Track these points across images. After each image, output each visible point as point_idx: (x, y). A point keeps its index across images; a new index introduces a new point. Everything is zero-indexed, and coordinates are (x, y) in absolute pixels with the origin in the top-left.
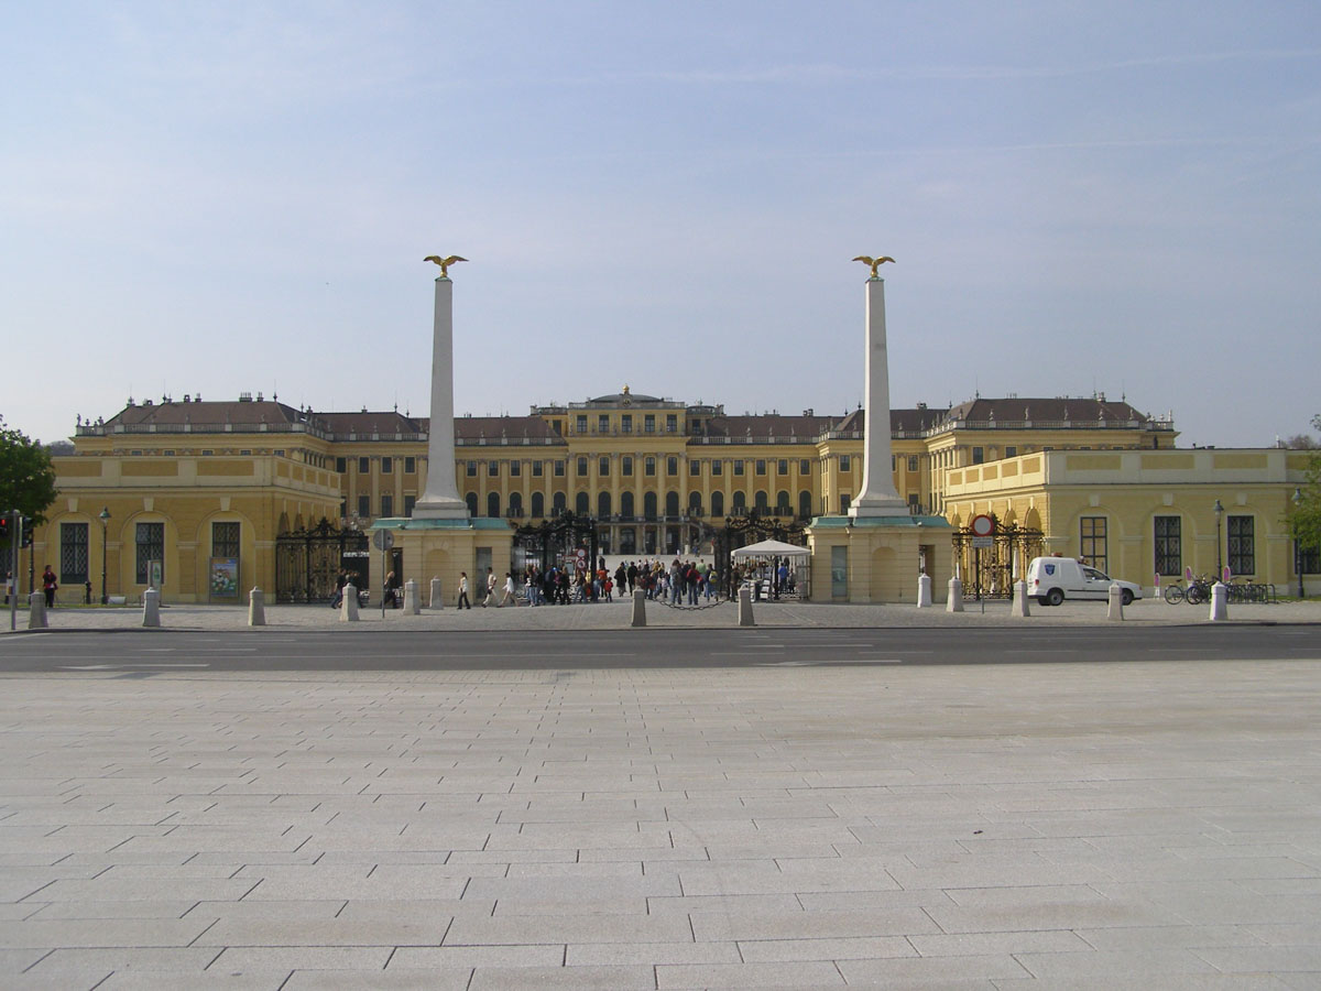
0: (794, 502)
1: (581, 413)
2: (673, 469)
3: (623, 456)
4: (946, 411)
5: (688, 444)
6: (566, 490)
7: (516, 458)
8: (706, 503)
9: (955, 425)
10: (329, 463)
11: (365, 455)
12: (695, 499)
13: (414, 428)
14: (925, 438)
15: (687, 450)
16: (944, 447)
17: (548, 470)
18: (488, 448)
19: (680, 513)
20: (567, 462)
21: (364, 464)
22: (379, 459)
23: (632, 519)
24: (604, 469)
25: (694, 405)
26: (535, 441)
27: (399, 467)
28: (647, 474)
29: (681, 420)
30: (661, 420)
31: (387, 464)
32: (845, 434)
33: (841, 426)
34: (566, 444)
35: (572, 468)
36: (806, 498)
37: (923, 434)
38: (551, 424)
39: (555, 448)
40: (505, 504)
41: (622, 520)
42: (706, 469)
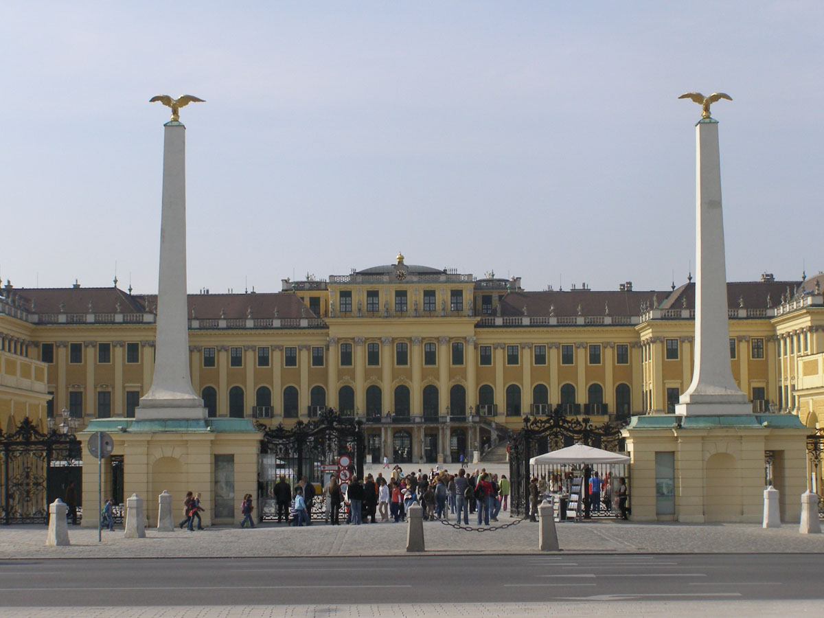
0: (609, 398)
1: (344, 288)
2: (458, 357)
3: (397, 342)
4: (799, 284)
5: (477, 326)
6: (327, 385)
7: (263, 344)
8: (500, 399)
9: (809, 301)
10: (33, 351)
11: (76, 341)
12: (486, 394)
13: (139, 306)
14: (773, 317)
15: (476, 333)
16: (796, 328)
17: (304, 358)
18: (230, 332)
19: (468, 411)
20: (328, 349)
21: (76, 352)
22: (94, 346)
23: (408, 420)
24: (373, 358)
25: (485, 278)
26: (288, 322)
27: (119, 355)
28: (427, 363)
29: (468, 297)
30: (443, 296)
31: (105, 352)
32: (672, 313)
33: (667, 303)
34: (326, 327)
35: (333, 357)
36: (623, 393)
37: (769, 313)
38: (307, 302)
39: (311, 331)
40: (250, 401)
41: (395, 420)
42: (499, 357)
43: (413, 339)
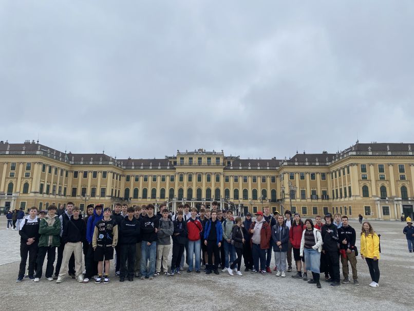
0: (269, 194)
1: (182, 156)
2: (218, 179)
5: (224, 169)
8: (232, 194)
9: (350, 154)
10: (71, 174)
11: (85, 170)
12: (227, 192)
15: (224, 172)
17: (168, 179)
21: (85, 174)
25: (229, 156)
28: (207, 181)
29: (221, 161)
30: (213, 160)
32: (292, 163)
35: (177, 179)
37: (327, 164)
42: (232, 180)
43: (203, 173)
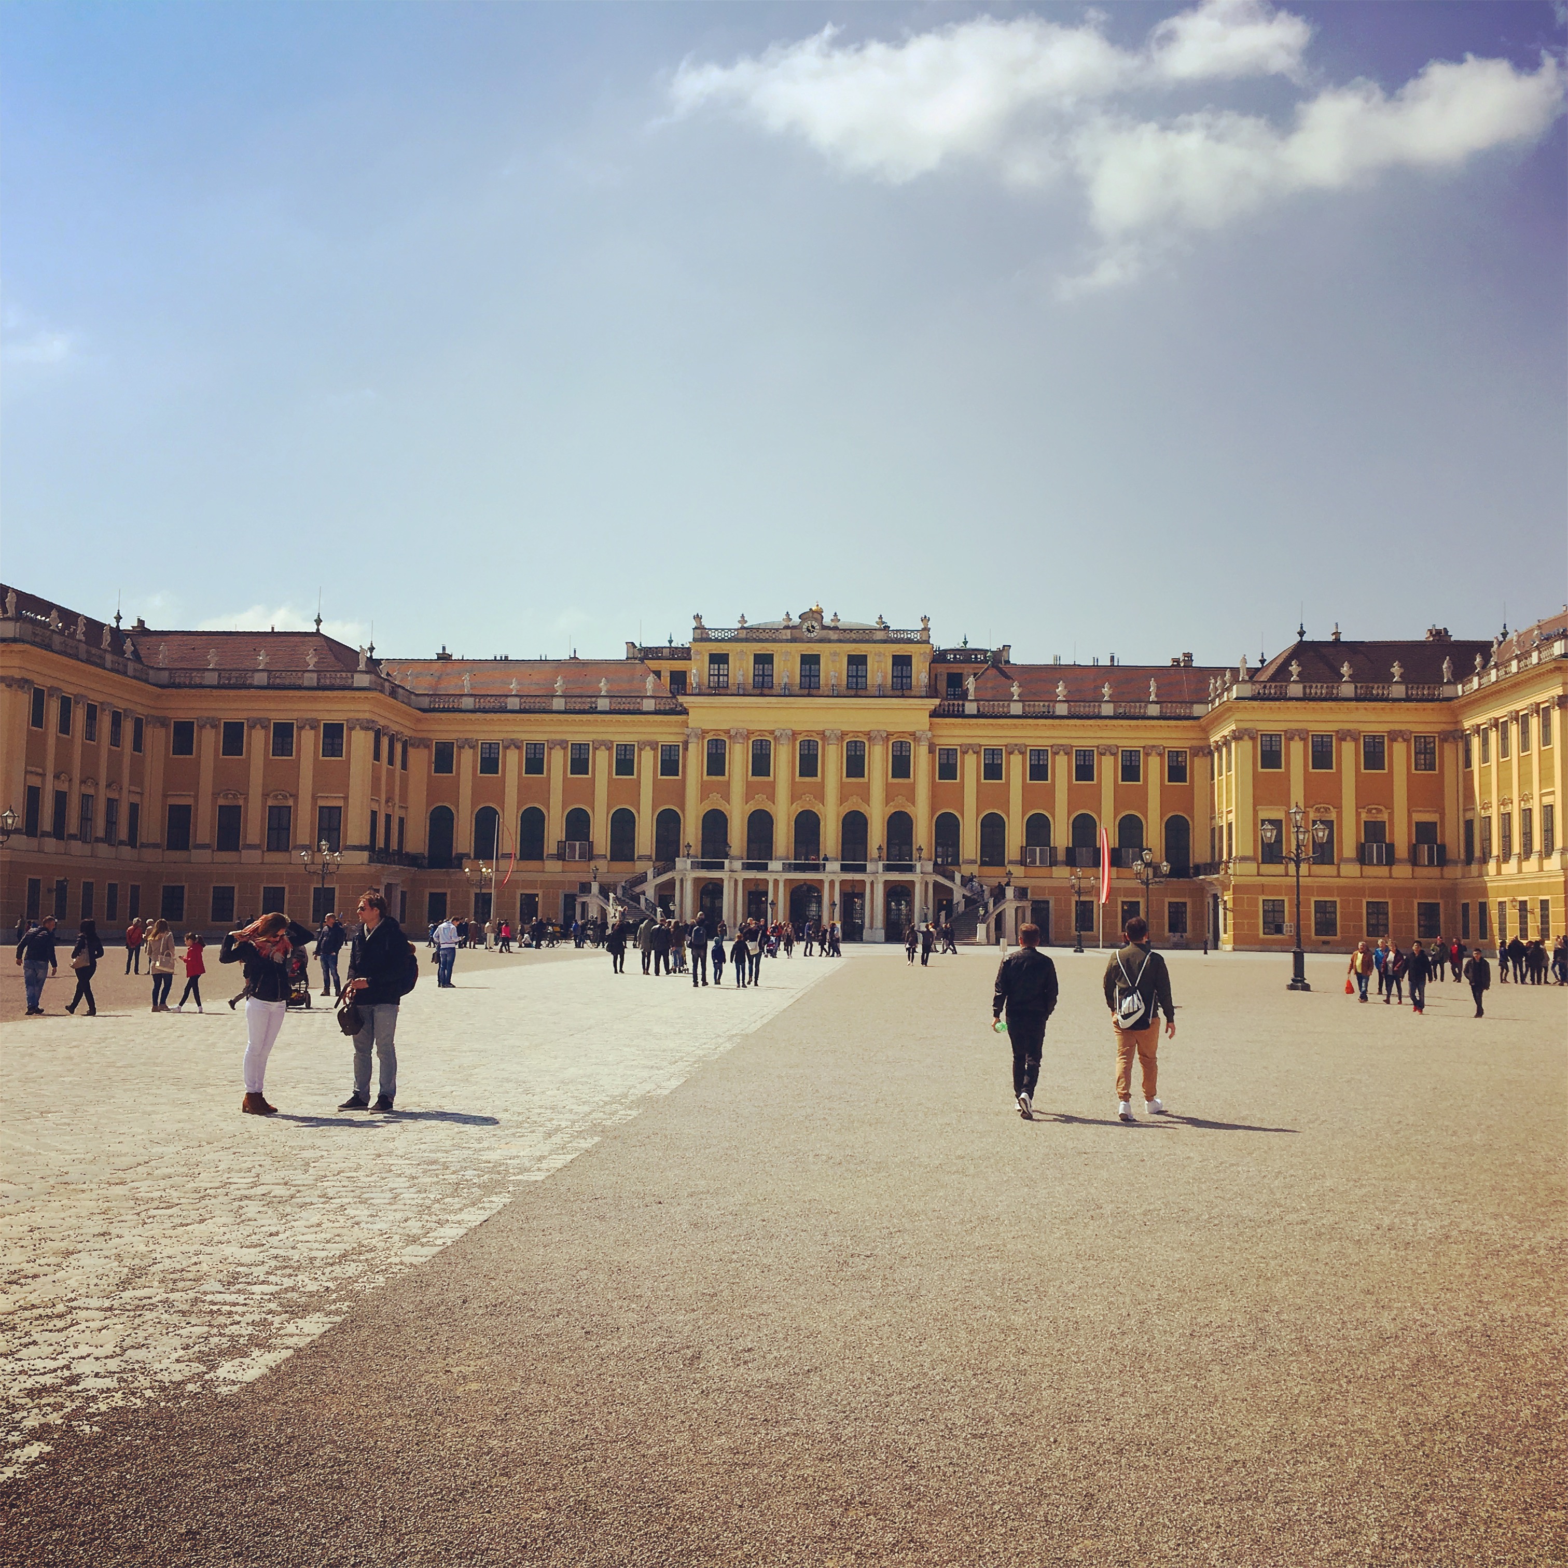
0: (1154, 836)
1: (716, 648)
2: (901, 766)
3: (799, 738)
5: (934, 714)
6: (683, 807)
7: (580, 738)
8: (970, 837)
12: (947, 830)
14: (1455, 698)
15: (931, 726)
17: (647, 763)
18: (524, 716)
19: (915, 855)
20: (686, 749)
21: (234, 736)
22: (266, 727)
23: (815, 865)
24: (761, 764)
26: (621, 703)
27: (308, 743)
29: (920, 671)
30: (879, 666)
31: (283, 737)
34: (684, 711)
35: (693, 760)
36: (1178, 831)
37: (1447, 691)
38: (666, 678)
39: (660, 718)
40: (555, 832)
41: (793, 867)
42: (970, 767)
43: (827, 733)
